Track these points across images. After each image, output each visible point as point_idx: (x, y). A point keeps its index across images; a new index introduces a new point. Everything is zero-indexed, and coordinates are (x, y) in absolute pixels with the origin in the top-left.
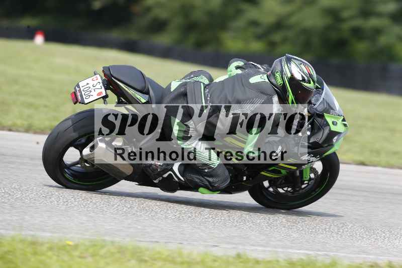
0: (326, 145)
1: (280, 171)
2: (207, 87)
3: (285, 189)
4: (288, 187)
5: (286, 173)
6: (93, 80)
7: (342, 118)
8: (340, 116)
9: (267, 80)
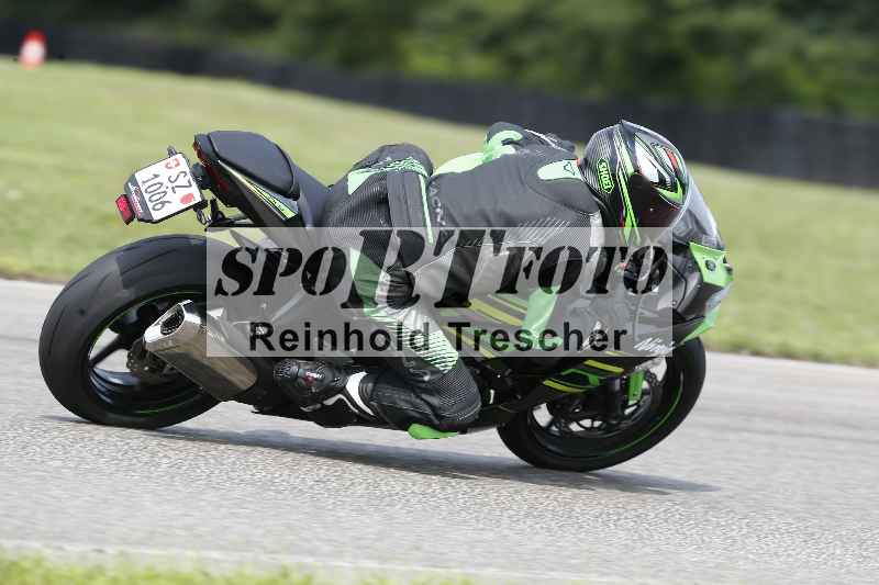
0: (693, 316)
1: (586, 377)
2: (432, 183)
5: (597, 383)
6: (167, 166)
7: (724, 254)
8: (719, 248)
9: (578, 175)
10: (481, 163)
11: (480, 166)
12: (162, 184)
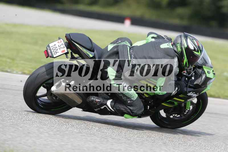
0: (204, 86)
1: (174, 102)
2: (131, 48)
3: (174, 115)
4: (175, 114)
5: (177, 104)
6: (58, 42)
7: (213, 69)
8: (211, 67)
9: (171, 47)
10: (145, 43)
11: (145, 44)
12: (56, 47)
